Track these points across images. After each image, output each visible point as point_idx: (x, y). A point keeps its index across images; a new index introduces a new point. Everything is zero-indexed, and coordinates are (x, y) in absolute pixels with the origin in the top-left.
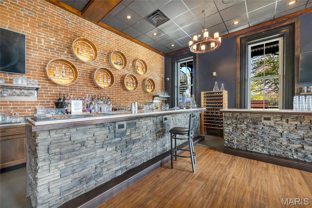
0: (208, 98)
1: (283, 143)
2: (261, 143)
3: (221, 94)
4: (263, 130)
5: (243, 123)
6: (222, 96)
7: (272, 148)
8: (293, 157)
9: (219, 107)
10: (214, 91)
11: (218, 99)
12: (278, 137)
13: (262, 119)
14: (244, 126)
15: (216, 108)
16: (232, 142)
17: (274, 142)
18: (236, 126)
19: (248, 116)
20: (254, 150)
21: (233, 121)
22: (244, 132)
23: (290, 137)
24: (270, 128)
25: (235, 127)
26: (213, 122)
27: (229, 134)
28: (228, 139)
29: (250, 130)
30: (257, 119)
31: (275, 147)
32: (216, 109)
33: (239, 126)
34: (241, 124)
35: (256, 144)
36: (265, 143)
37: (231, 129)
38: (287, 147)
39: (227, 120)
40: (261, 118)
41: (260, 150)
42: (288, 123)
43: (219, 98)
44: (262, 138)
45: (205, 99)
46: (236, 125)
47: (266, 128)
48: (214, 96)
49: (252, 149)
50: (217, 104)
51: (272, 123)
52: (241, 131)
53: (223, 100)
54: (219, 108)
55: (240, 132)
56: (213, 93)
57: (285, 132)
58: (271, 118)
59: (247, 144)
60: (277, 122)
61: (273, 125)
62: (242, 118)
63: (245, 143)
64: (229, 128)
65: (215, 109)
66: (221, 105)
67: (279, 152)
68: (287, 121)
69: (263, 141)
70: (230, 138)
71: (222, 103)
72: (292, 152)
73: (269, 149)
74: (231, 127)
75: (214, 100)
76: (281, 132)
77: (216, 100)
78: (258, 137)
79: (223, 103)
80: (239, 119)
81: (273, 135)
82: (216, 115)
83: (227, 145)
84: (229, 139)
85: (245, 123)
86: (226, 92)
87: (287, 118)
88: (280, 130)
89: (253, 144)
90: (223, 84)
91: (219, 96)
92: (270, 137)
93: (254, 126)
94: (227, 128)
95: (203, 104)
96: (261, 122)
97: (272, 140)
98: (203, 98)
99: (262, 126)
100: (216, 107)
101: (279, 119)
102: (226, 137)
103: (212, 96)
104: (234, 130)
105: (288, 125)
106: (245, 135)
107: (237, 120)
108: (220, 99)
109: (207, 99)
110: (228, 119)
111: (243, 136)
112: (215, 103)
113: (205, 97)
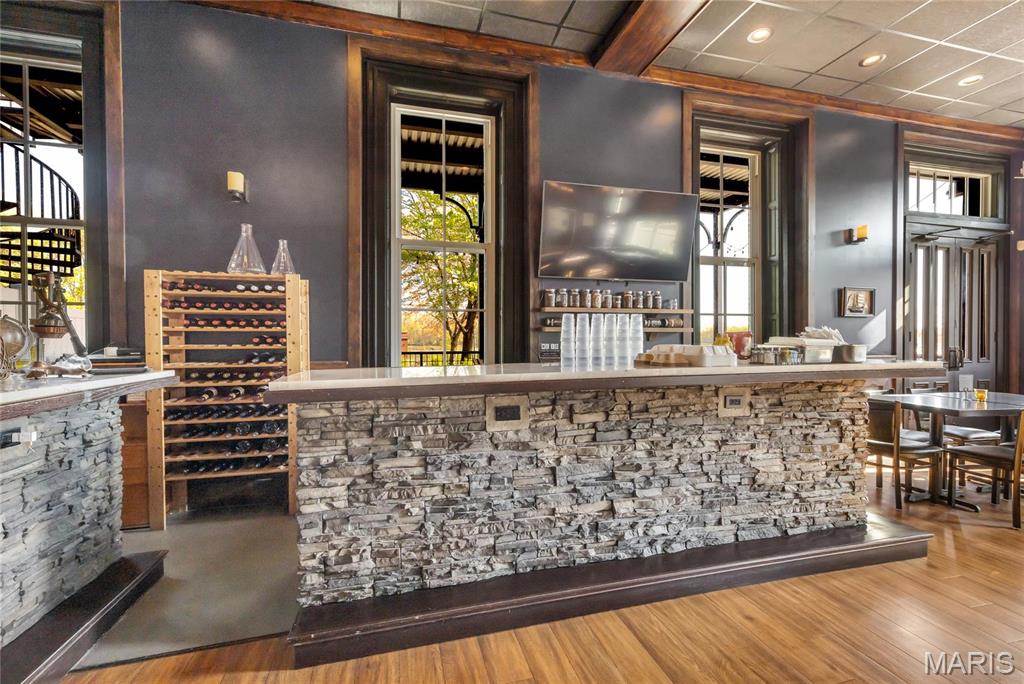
0: (193, 310)
1: (559, 510)
2: (486, 530)
3: (275, 289)
4: (494, 468)
5: (409, 449)
6: (279, 302)
7: (524, 540)
8: (586, 555)
9: (264, 359)
10: (233, 271)
11: (255, 316)
12: (541, 489)
13: (487, 418)
14: (408, 464)
15: (249, 365)
16: (347, 572)
17: (530, 513)
18: (368, 469)
19: (428, 408)
20: (457, 577)
21: (356, 444)
22: (409, 496)
23: (578, 478)
24: (517, 454)
25: (363, 476)
26: (232, 446)
27: (333, 528)
28: (324, 561)
29: (441, 477)
30: (468, 420)
31: (533, 534)
32: (249, 374)
33: (385, 467)
34: (395, 455)
35: (462, 544)
36: (500, 526)
37: (341, 491)
38: (569, 524)
39: (315, 444)
40: (484, 414)
41: (481, 567)
42: (571, 422)
43: (262, 311)
44: (489, 505)
45: (177, 316)
46: (371, 462)
47: (503, 456)
48: (234, 303)
49: (449, 574)
50: (250, 346)
51: (523, 428)
52: (395, 495)
53: (288, 323)
54: (263, 364)
55: (390, 497)
56: (229, 285)
57: (565, 460)
58: (521, 410)
59: (426, 555)
60: (539, 424)
61: (525, 436)
62: (398, 423)
63: (414, 555)
64: (329, 493)
65: (241, 370)
66: (275, 346)
68: (570, 415)
69: (493, 518)
70: (334, 547)
71: (277, 338)
72: (583, 536)
73: (513, 550)
74: (340, 481)
75: (236, 320)
76: (554, 465)
77: (250, 324)
78: (474, 505)
79: (289, 340)
80: (385, 430)
81: (525, 482)
82: (249, 401)
83: (320, 597)
84: (333, 553)
85: (417, 445)
87: (569, 402)
88: (549, 455)
89: (452, 546)
90: (283, 244)
91: (261, 303)
92: (517, 495)
93: (455, 457)
94: (317, 493)
95: (155, 345)
96: (485, 429)
97: (523, 506)
98: (161, 310)
99: (488, 450)
100: (249, 360)
101: (547, 409)
102: (313, 549)
103: (220, 302)
104: (361, 498)
105: (573, 430)
106: (415, 511)
107: (375, 433)
108: (272, 318)
109: (187, 316)
110: (323, 435)
111: (406, 519)
112: (245, 338)
113: (175, 303)
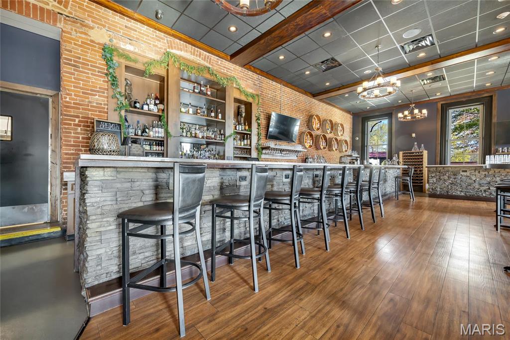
0: (407, 158)
1: (476, 187)
2: (460, 188)
3: (421, 153)
4: (461, 179)
5: (446, 175)
6: (422, 155)
7: (467, 191)
8: (482, 195)
10: (413, 151)
11: (417, 158)
12: (472, 183)
13: (461, 171)
14: (446, 177)
15: (416, 166)
17: (469, 187)
19: (449, 170)
22: (446, 182)
23: (481, 182)
24: (466, 177)
27: (433, 184)
29: (451, 179)
30: (457, 172)
31: (470, 190)
33: (441, 177)
34: (443, 176)
35: (455, 189)
36: (463, 188)
38: (478, 190)
39: (431, 174)
41: (459, 193)
44: (461, 184)
46: (439, 176)
47: (463, 177)
48: (414, 156)
49: (453, 193)
51: (468, 174)
52: (443, 181)
53: (424, 159)
54: (418, 166)
56: (413, 153)
57: (478, 179)
58: (467, 171)
59: (448, 190)
60: (472, 173)
62: (444, 171)
63: (446, 190)
66: (420, 163)
67: (472, 193)
68: (479, 172)
69: (461, 186)
70: (434, 186)
72: (482, 192)
73: (465, 192)
75: (414, 159)
76: (475, 180)
78: (458, 184)
79: (423, 162)
80: (442, 172)
81: (468, 182)
83: (431, 192)
86: (426, 151)
88: (474, 178)
89: (453, 189)
90: (423, 145)
91: (419, 156)
92: (466, 184)
93: (454, 177)
94: (431, 179)
96: (460, 173)
97: (468, 185)
98: (402, 157)
99: (461, 177)
101: (474, 171)
102: (431, 186)
103: (411, 156)
104: (438, 181)
105: (480, 175)
106: (447, 184)
107: (440, 173)
108: (420, 158)
109: (405, 158)
110: (433, 173)
111: (445, 185)
112: (415, 162)
113: (404, 156)
